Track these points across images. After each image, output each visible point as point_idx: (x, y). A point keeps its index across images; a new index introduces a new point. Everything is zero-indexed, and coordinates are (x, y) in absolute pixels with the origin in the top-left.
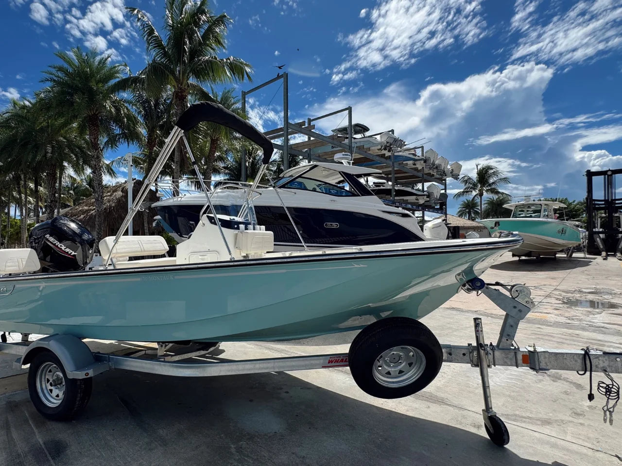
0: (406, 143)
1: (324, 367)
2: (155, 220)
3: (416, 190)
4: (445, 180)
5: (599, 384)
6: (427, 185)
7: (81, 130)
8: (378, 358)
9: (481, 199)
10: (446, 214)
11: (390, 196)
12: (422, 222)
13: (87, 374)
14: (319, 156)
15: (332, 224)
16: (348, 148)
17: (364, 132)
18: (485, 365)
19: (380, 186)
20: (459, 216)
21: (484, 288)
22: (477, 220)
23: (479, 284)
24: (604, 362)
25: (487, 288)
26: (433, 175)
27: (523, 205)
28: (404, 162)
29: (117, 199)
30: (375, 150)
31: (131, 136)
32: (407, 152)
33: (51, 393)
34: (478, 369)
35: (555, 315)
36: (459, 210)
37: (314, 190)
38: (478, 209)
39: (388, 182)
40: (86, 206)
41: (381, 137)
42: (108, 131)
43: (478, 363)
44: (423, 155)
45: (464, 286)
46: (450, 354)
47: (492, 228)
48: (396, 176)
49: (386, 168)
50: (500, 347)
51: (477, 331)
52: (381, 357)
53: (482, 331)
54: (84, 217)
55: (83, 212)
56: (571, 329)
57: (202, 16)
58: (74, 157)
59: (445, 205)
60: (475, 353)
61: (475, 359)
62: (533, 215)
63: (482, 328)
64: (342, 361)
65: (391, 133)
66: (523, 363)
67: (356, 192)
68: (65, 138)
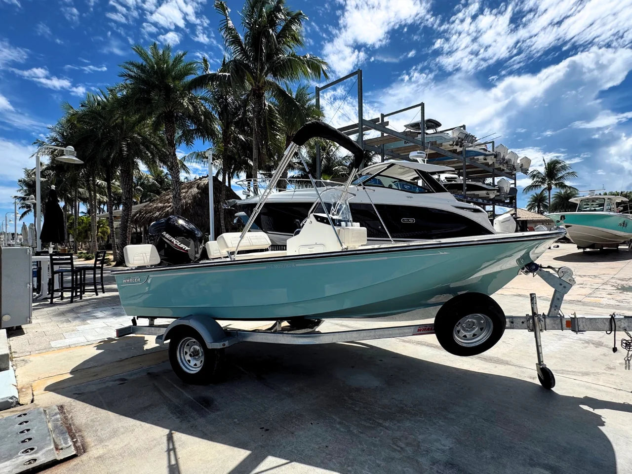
0: (477, 139)
1: (414, 335)
2: (236, 217)
3: (487, 184)
4: (515, 175)
5: (622, 341)
6: (497, 179)
7: (156, 127)
8: (457, 324)
9: (549, 193)
10: (516, 208)
11: (461, 191)
12: (493, 216)
13: (224, 345)
14: (392, 152)
15: (408, 220)
16: (421, 143)
17: (436, 127)
18: (538, 329)
19: (452, 181)
20: (529, 210)
21: (538, 270)
22: (545, 213)
23: (534, 267)
24: (624, 324)
25: (540, 270)
26: (503, 170)
27: (588, 199)
28: (475, 157)
29: (192, 196)
30: (447, 146)
31: (206, 131)
32: (479, 147)
33: (190, 363)
34: (533, 333)
35: (608, 299)
36: (528, 204)
37: (390, 187)
38: (547, 202)
39: (459, 177)
40: (161, 202)
41: (453, 133)
42: (182, 126)
43: (533, 329)
44: (493, 150)
45: (523, 269)
46: (512, 322)
47: (558, 221)
48: (467, 170)
49: (458, 163)
50: (550, 315)
51: (532, 303)
52: (459, 323)
53: (536, 303)
54: (160, 214)
55: (159, 209)
56: (619, 310)
57: (279, 13)
58: (149, 154)
59: (515, 199)
60: (531, 321)
61: (531, 325)
62: (597, 208)
63: (536, 301)
64: (428, 329)
65: (462, 128)
66: (567, 327)
67: (431, 189)
68: (139, 134)
